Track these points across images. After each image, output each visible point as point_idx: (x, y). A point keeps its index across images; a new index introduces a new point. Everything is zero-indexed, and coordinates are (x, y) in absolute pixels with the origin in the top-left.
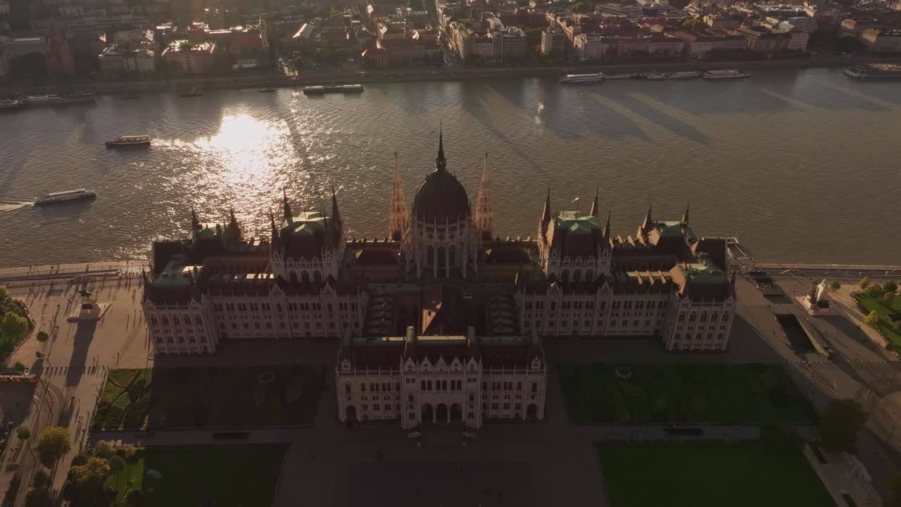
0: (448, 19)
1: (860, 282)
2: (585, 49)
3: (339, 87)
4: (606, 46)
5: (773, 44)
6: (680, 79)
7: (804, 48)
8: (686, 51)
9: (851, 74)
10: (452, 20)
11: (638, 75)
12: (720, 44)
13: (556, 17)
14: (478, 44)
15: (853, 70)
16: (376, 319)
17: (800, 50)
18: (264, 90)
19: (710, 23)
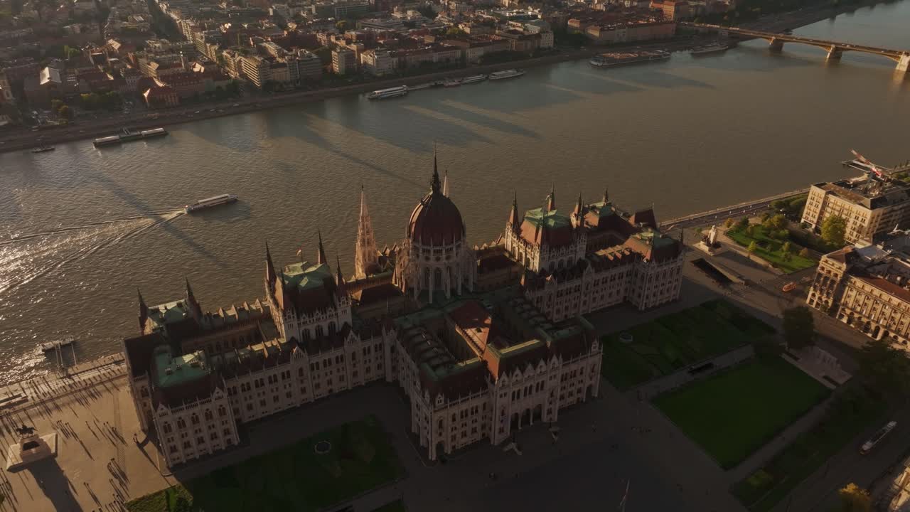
0: (216, 47)
1: (726, 223)
2: (377, 64)
3: (136, 134)
4: (395, 60)
5: (529, 44)
6: (473, 83)
7: (551, 45)
8: (464, 56)
9: (595, 63)
10: (222, 48)
11: (436, 83)
12: (489, 49)
13: (329, 35)
14: (274, 70)
15: (596, 61)
16: (426, 351)
17: (549, 48)
18: (40, 150)
19: (468, 30)
